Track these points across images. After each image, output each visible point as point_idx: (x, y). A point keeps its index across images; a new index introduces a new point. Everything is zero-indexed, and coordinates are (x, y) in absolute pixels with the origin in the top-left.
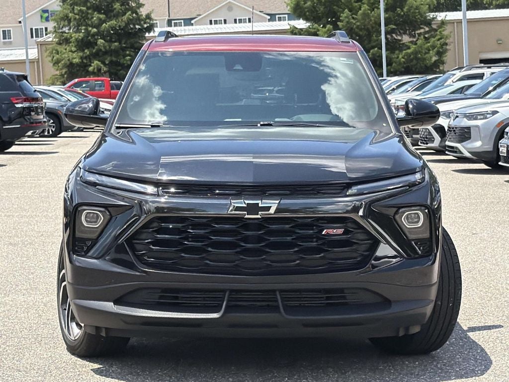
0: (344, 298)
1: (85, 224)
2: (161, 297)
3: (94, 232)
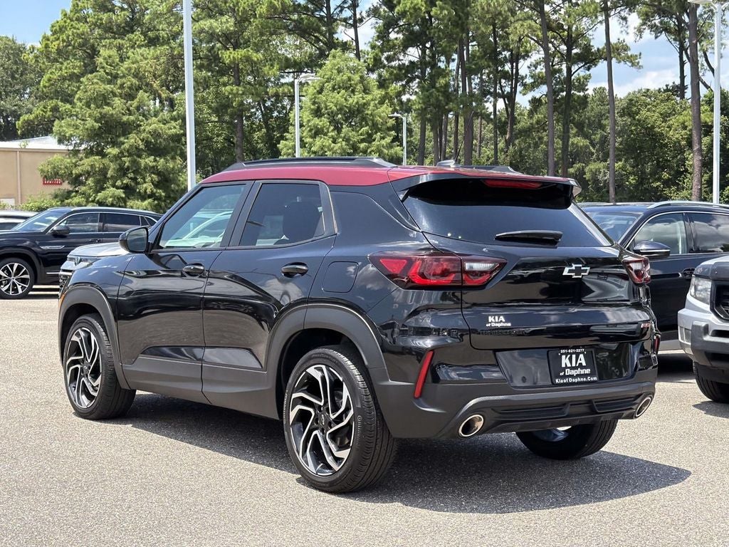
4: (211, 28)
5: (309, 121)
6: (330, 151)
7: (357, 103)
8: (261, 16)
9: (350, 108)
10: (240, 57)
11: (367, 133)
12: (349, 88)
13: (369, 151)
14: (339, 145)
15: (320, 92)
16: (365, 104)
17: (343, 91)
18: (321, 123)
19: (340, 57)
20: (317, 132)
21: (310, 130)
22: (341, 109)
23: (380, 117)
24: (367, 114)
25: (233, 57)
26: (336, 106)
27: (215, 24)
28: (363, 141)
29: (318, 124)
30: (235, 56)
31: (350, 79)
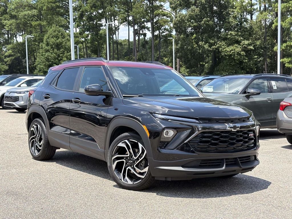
0: (250, 159)
1: (165, 136)
2: (201, 163)
3: (169, 139)
4: (28, 14)
5: (44, 47)
6: (50, 57)
7: (59, 42)
8: (45, 10)
9: (57, 43)
10: (37, 24)
11: (63, 51)
12: (57, 37)
13: (63, 57)
14: (53, 55)
15: (48, 38)
16: (62, 42)
17: (55, 38)
18: (48, 48)
19: (55, 27)
20: (47, 51)
21: (45, 50)
22: (54, 44)
23: (67, 46)
24: (63, 45)
25: (35, 24)
26: (52, 43)
27: (30, 13)
28: (61, 54)
29: (47, 49)
30: (36, 24)
31: (57, 34)
